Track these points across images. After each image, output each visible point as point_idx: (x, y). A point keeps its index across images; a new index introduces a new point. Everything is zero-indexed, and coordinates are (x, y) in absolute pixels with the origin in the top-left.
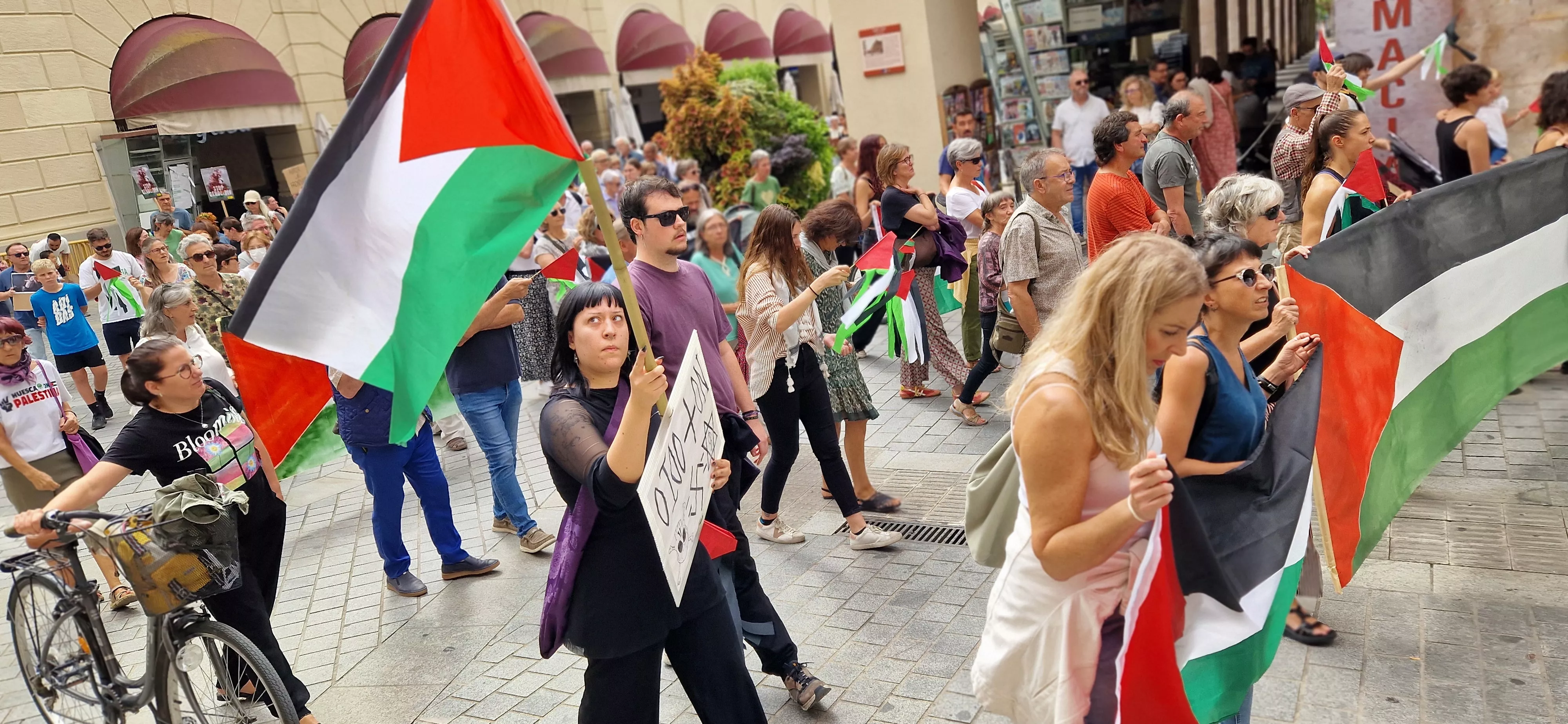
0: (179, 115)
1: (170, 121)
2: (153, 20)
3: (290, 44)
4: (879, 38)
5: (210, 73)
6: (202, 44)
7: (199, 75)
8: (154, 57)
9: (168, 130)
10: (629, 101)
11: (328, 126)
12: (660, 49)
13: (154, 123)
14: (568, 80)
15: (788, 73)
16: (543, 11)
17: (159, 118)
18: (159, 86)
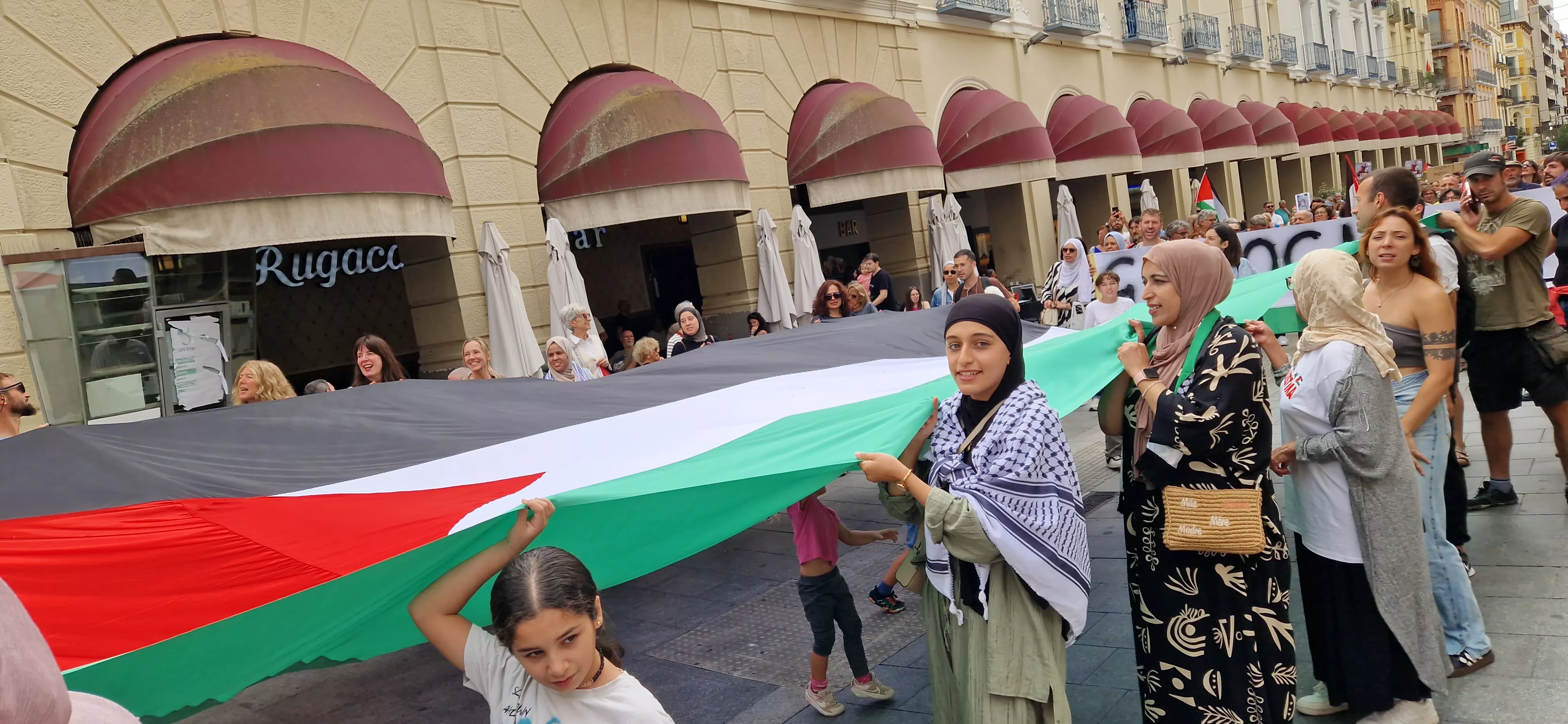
0: (187, 214)
1: (170, 226)
2: (181, 40)
3: (447, 103)
6: (255, 74)
7: (234, 133)
9: (164, 244)
10: (958, 214)
11: (502, 244)
12: (1004, 137)
13: (136, 230)
14: (886, 175)
15: (1146, 182)
16: (842, 79)
17: (149, 221)
18: (154, 154)
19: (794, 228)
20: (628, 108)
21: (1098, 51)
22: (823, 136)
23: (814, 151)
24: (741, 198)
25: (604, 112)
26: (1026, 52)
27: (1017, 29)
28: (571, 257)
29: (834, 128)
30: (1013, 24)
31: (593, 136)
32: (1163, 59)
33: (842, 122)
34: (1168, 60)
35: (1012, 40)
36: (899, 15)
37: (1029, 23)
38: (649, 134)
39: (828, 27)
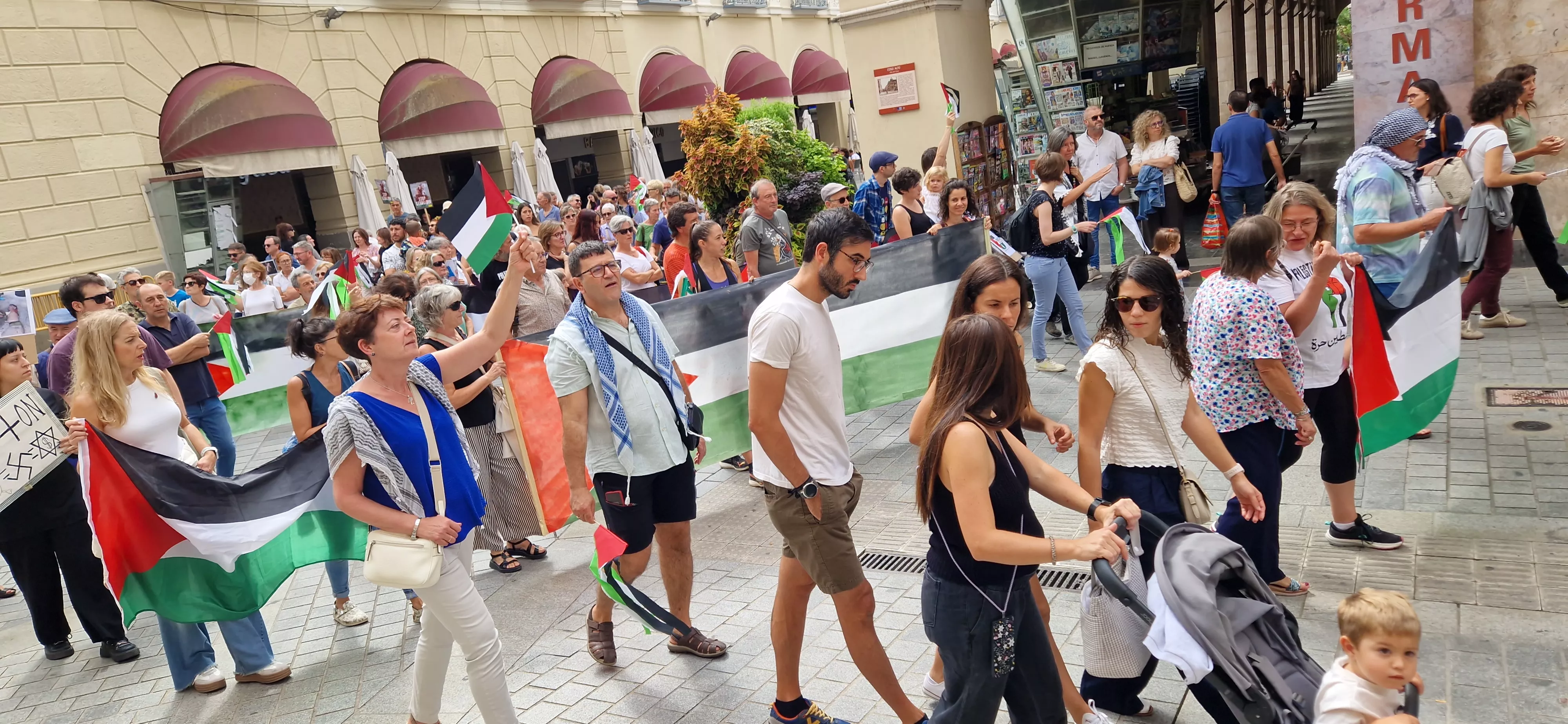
0: (223, 159)
1: (215, 164)
2: (201, 68)
3: (328, 90)
4: (894, 76)
5: (252, 117)
6: (247, 91)
7: (241, 121)
8: (200, 104)
9: (213, 173)
10: (651, 140)
11: (363, 167)
12: (681, 90)
13: (199, 166)
14: (593, 121)
15: (806, 112)
16: (569, 55)
17: (204, 161)
18: (205, 130)
19: (536, 152)
20: (430, 89)
21: (769, 18)
22: (553, 95)
23: (547, 106)
24: (498, 139)
25: (416, 90)
26: (707, 25)
27: (700, 10)
28: (400, 173)
29: (560, 90)
30: (696, 6)
31: (410, 105)
32: (828, 19)
33: (565, 87)
34: (832, 19)
35: (697, 17)
36: (608, 9)
37: (710, 4)
38: (442, 104)
39: (558, 22)
